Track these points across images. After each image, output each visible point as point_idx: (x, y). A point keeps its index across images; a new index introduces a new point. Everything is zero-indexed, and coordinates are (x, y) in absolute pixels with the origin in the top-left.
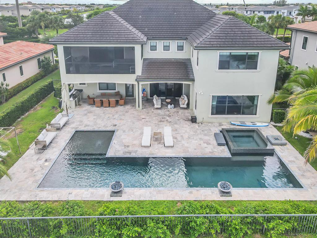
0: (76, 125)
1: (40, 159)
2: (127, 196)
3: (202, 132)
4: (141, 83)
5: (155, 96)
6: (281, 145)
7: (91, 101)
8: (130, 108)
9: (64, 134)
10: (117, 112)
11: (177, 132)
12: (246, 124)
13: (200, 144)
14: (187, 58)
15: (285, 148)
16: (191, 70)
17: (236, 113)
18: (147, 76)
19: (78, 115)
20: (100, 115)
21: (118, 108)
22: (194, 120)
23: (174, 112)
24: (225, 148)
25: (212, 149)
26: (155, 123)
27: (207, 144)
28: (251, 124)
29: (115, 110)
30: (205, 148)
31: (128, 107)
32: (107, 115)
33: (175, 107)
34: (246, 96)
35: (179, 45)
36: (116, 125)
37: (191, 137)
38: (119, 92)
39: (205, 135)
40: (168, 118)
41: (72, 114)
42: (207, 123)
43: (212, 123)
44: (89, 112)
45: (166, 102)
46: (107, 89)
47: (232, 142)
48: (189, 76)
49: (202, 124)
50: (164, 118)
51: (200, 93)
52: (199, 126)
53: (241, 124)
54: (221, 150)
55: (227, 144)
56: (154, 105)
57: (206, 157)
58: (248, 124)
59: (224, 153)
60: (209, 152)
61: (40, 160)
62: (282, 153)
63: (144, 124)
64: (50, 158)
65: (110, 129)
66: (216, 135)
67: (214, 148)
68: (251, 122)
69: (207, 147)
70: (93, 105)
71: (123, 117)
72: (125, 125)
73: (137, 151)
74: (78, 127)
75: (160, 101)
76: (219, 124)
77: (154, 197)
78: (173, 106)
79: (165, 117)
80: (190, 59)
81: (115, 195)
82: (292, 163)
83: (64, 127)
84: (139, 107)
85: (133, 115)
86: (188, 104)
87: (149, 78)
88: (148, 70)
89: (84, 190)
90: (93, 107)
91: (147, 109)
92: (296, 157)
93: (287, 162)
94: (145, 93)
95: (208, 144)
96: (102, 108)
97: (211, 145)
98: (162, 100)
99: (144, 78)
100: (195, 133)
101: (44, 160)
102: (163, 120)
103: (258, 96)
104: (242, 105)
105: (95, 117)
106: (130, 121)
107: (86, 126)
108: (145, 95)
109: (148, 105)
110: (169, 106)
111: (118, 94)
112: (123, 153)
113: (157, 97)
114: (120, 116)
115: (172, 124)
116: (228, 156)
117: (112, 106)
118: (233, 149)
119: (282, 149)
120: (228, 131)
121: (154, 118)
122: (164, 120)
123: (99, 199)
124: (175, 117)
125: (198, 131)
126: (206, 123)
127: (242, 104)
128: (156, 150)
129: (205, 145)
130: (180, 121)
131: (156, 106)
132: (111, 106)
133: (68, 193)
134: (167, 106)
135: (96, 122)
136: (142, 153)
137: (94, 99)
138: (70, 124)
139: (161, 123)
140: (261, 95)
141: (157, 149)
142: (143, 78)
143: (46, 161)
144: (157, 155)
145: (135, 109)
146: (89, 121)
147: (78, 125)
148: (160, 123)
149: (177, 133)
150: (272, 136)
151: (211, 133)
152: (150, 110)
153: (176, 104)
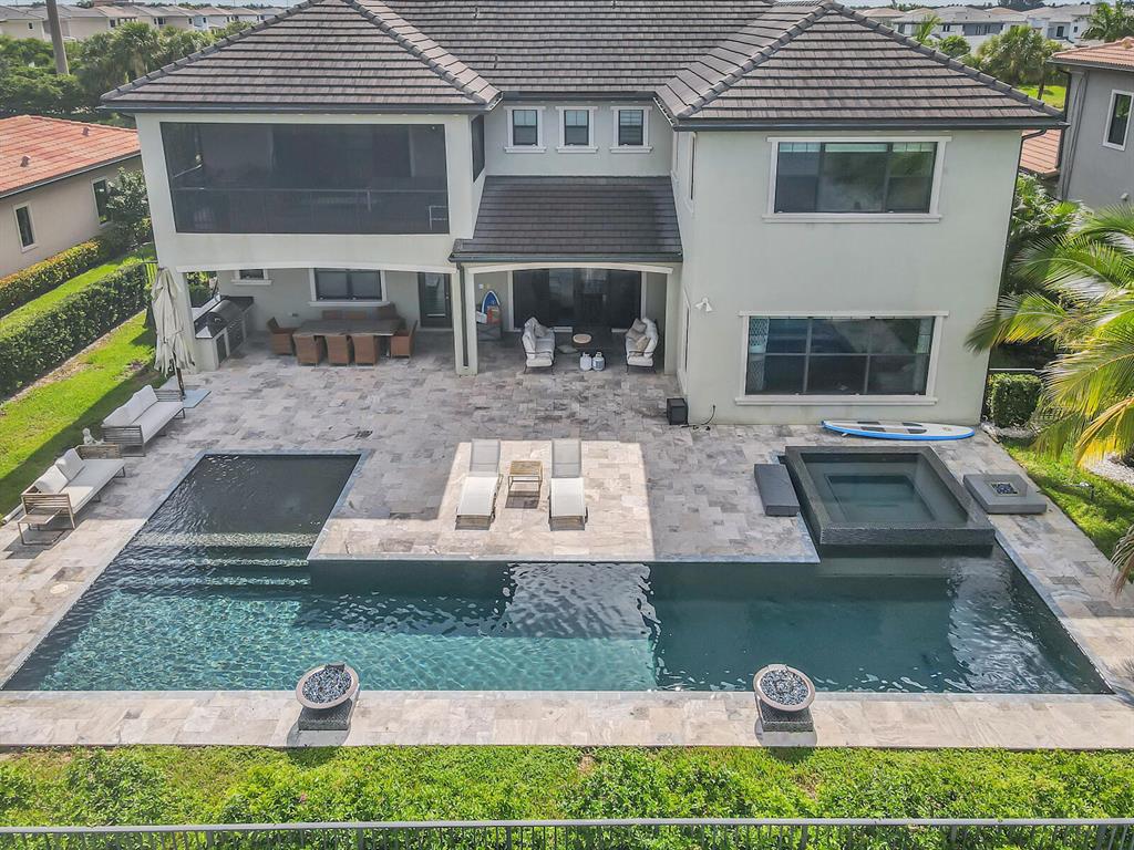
0: (211, 434)
1: (38, 568)
2: (370, 726)
3: (706, 462)
4: (472, 270)
5: (532, 323)
6: (1021, 514)
7: (283, 341)
8: (432, 368)
9: (156, 466)
10: (378, 385)
11: (605, 461)
12: (882, 430)
13: (697, 510)
14: (655, 175)
15: (1039, 526)
16: (668, 220)
17: (843, 388)
18: (497, 241)
19: (223, 394)
20: (313, 395)
21: (384, 368)
22: (676, 414)
23: (600, 383)
24: (796, 525)
25: (740, 530)
26: (525, 426)
27: (724, 509)
28: (902, 431)
29: (372, 377)
30: (715, 523)
31: (425, 364)
32: (340, 393)
33: (606, 365)
34: (886, 320)
35: (626, 121)
36: (366, 434)
37: (661, 479)
38: (392, 307)
39: (720, 472)
40: (576, 407)
41: (202, 392)
42: (729, 425)
43: (747, 425)
44: (269, 385)
45: (574, 345)
46: (349, 297)
47: (824, 499)
48: (660, 241)
49: (708, 429)
50: (563, 407)
51: (699, 306)
52: (695, 438)
53: (863, 428)
54: (778, 535)
55: (805, 510)
56: (524, 357)
57: (716, 560)
58: (891, 428)
59: (787, 543)
60: (731, 541)
61: (36, 572)
62: (1027, 545)
63: (478, 428)
64: (80, 565)
65: (342, 448)
66: (761, 473)
67: (752, 525)
68: (905, 424)
69: (722, 523)
70: (289, 355)
71: (399, 403)
72: (403, 432)
73: (436, 536)
74: (218, 441)
75: (551, 340)
76: (776, 430)
77: (485, 733)
78: (599, 359)
79: (565, 402)
80: (669, 178)
81: (321, 721)
82: (1066, 588)
83: (161, 441)
84: (466, 363)
85: (442, 393)
86: (659, 354)
87: (503, 248)
88: (499, 220)
89: (192, 701)
90: (287, 364)
91: (498, 373)
92: (1082, 565)
93: (1047, 582)
94: (496, 310)
95: (728, 507)
96: (325, 367)
97: (738, 511)
98: (560, 340)
99: (483, 248)
100: (676, 466)
101: (52, 571)
102: (557, 413)
103: (934, 318)
104: (868, 355)
105: (291, 402)
106: (426, 416)
107: (250, 435)
108: (495, 319)
109: (502, 355)
110: (585, 362)
111: (390, 314)
112: (381, 544)
113: (538, 326)
114: (388, 396)
115: (591, 428)
116: (806, 557)
117: (362, 361)
118: (827, 532)
119: (1026, 531)
120: (811, 457)
121: (522, 407)
122: (559, 413)
123: (250, 740)
124: (605, 403)
125: (689, 455)
126: (725, 428)
127: (869, 350)
128: (515, 535)
129: (717, 513)
130: (624, 416)
131: (532, 361)
132: (357, 359)
133: (124, 713)
134: (577, 361)
135: (293, 421)
136: (458, 545)
137: (291, 331)
138: (185, 429)
139: (549, 425)
140: (945, 317)
141: (518, 529)
142: (479, 248)
143: (60, 576)
144: (515, 553)
145: (451, 373)
146: (262, 416)
147: (217, 433)
148: (542, 426)
149: (608, 466)
150: (987, 478)
151: (744, 467)
152: (510, 376)
153: (613, 354)
